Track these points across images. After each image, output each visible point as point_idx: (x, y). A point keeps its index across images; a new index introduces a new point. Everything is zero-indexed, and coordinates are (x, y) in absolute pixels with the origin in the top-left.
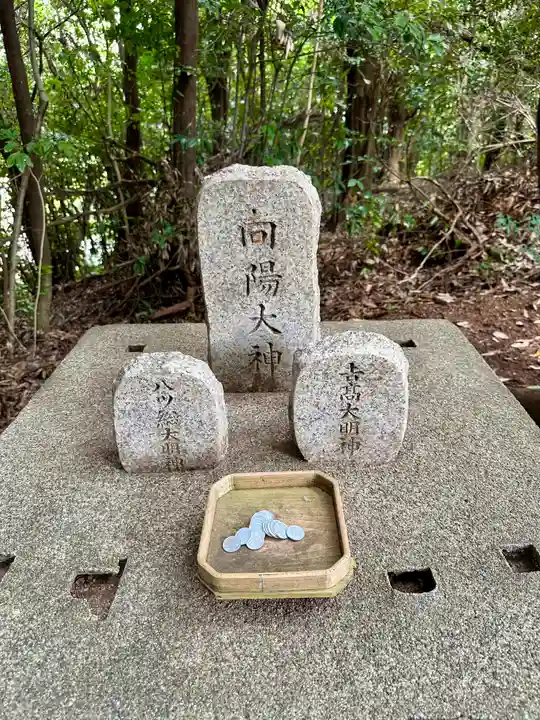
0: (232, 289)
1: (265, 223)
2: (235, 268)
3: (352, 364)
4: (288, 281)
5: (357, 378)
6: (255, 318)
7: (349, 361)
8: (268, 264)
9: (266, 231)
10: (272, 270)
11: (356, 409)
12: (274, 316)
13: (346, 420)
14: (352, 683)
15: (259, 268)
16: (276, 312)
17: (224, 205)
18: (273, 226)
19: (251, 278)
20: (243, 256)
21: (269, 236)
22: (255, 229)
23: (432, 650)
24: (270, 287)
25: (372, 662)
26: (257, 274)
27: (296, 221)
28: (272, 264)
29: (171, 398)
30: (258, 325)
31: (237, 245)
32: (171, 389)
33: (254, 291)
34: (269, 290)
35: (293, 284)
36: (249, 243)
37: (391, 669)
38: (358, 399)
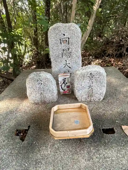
0: (58, 56)
1: (66, 38)
2: (59, 51)
3: (91, 74)
4: (73, 54)
5: (92, 77)
6: (64, 64)
7: (90, 72)
8: (68, 49)
9: (67, 40)
10: (68, 51)
11: (92, 86)
12: (69, 63)
13: (89, 89)
14: (93, 159)
15: (65, 50)
16: (70, 62)
17: (56, 33)
18: (69, 38)
19: (63, 53)
20: (61, 47)
21: (68, 41)
22: (64, 39)
23: (115, 150)
24: (68, 55)
25: (98, 153)
26: (65, 52)
27: (75, 37)
28: (69, 49)
29: (42, 84)
30: (65, 66)
31: (59, 44)
32: (41, 81)
33: (64, 57)
34: (68, 56)
35: (74, 54)
36: (62, 43)
37: (104, 155)
38: (92, 83)
